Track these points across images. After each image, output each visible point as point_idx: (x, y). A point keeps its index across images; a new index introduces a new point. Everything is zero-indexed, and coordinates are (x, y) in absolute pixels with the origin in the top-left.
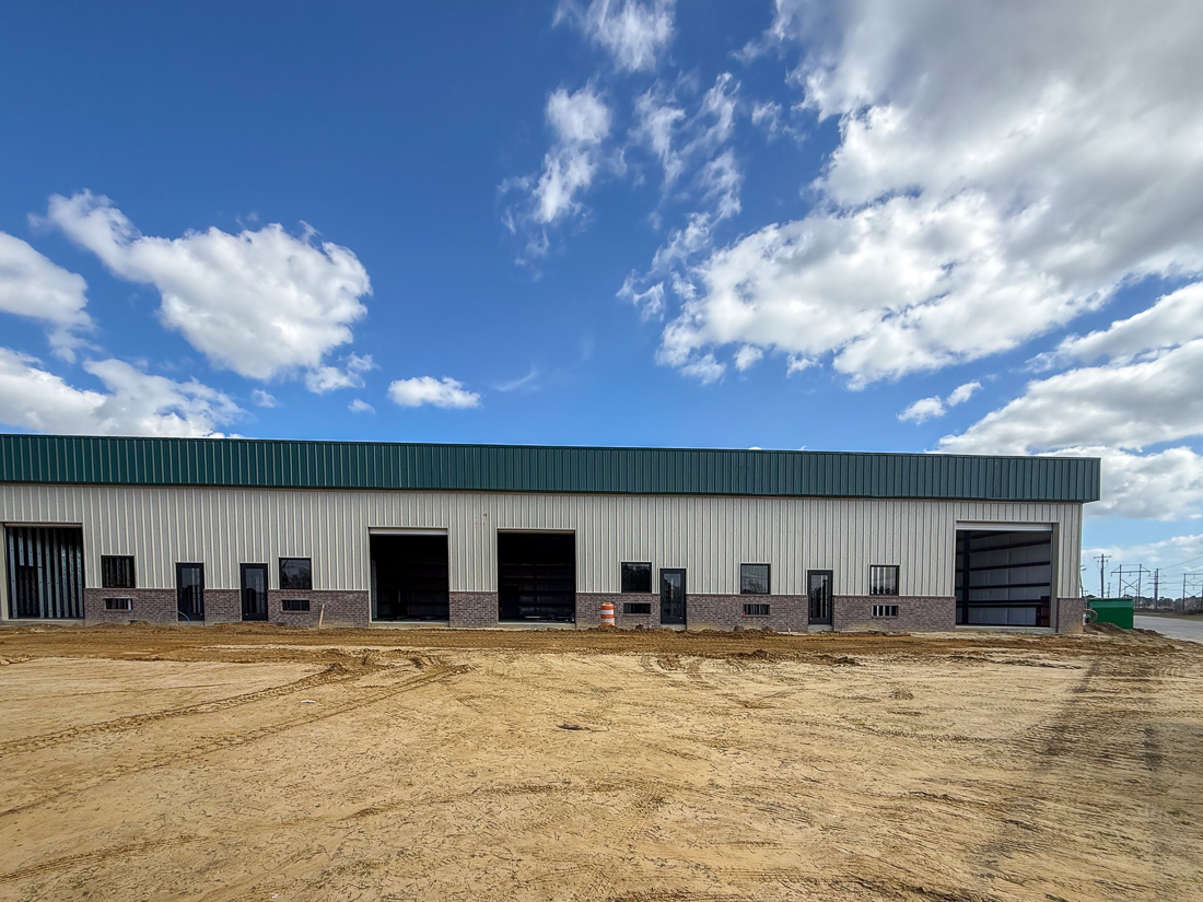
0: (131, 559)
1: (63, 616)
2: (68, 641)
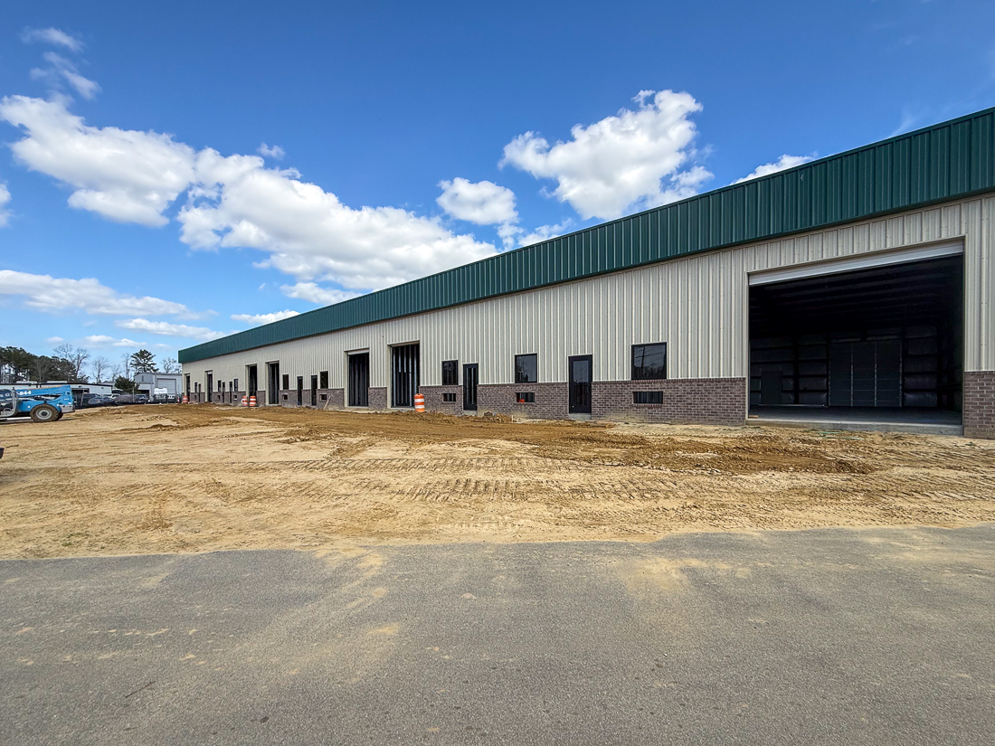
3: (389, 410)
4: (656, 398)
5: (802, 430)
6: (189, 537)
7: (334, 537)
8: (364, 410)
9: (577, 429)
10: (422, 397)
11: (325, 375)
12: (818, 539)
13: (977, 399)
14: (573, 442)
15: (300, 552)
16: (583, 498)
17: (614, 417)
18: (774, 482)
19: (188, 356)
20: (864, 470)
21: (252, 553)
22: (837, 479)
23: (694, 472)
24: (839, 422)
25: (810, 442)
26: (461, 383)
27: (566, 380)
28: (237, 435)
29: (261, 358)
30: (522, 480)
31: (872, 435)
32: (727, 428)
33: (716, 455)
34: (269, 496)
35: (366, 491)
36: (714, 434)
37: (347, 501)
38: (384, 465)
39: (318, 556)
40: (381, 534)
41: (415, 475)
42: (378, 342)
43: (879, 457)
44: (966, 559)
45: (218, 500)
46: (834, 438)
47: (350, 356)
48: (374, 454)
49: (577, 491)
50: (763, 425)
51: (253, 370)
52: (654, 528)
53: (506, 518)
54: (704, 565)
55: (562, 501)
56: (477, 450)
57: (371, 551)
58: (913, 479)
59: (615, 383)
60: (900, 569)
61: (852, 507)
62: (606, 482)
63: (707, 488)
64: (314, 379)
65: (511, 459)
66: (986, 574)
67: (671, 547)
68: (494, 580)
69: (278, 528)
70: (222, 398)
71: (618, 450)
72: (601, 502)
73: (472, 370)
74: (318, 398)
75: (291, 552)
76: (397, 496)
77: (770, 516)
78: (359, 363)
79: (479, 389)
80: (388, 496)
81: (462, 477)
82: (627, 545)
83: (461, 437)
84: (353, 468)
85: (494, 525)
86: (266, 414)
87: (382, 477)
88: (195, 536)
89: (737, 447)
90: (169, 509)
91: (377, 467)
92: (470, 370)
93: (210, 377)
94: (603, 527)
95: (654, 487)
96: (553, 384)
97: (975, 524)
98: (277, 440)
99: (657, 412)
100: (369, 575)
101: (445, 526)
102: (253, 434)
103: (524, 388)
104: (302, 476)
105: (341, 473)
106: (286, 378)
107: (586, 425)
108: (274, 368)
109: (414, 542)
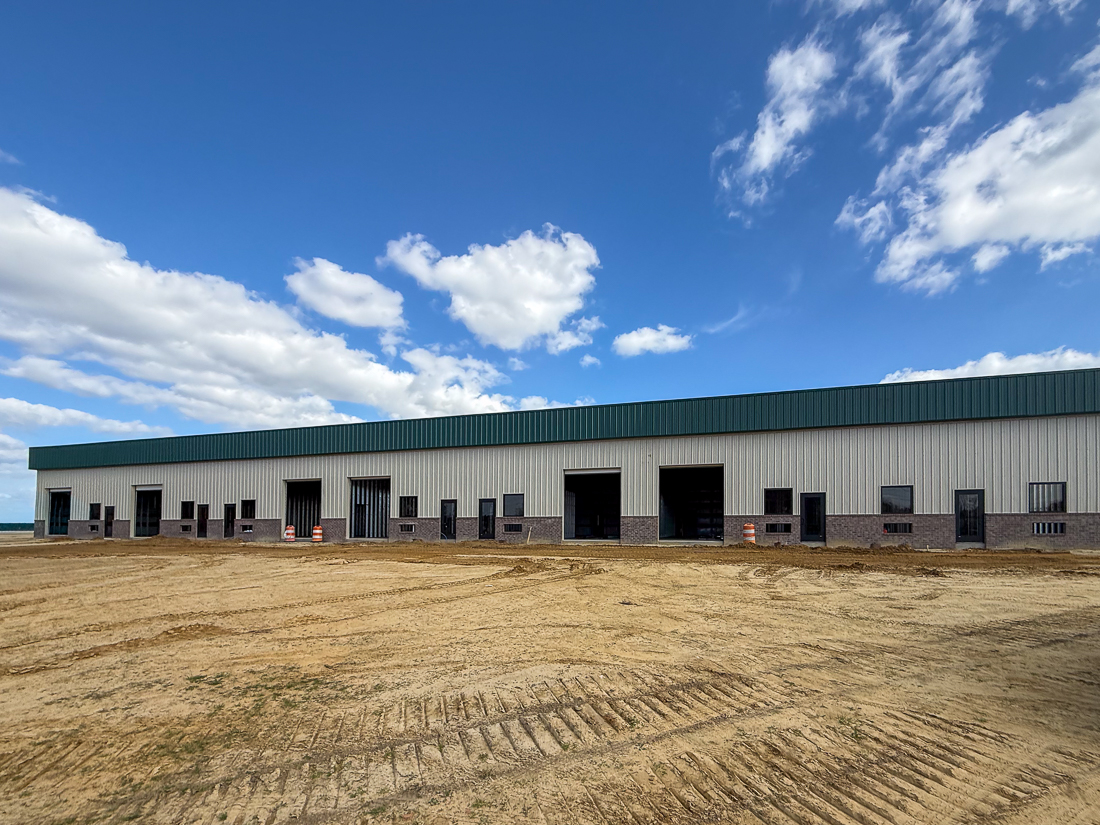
0: (416, 498)
1: (378, 537)
2: (378, 551)
17: (1012, 545)
27: (952, 511)
59: (1014, 515)
74: (499, 529)
79: (828, 519)
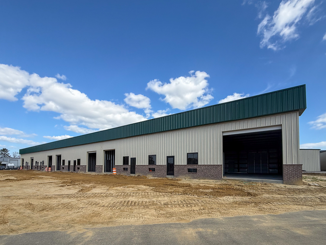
3: (103, 173)
4: (195, 171)
5: (239, 181)
6: (14, 227)
7: (76, 225)
8: (94, 173)
9: (169, 181)
10: (115, 169)
11: (79, 161)
12: (239, 219)
13: (287, 173)
14: (167, 186)
15: (61, 232)
16: (168, 207)
17: (181, 177)
18: (229, 200)
19: (23, 152)
20: (255, 195)
21: (41, 233)
22: (246, 198)
23: (204, 197)
24: (249, 179)
25: (240, 186)
26: (130, 164)
27: (166, 164)
28: (41, 183)
29: (54, 154)
30: (147, 200)
31: (258, 183)
32: (216, 181)
33: (212, 190)
34: (52, 209)
35: (90, 206)
36: (212, 183)
37: (82, 210)
38: (98, 195)
39: (68, 233)
40: (94, 223)
41: (110, 199)
42: (100, 149)
43: (260, 191)
44: (279, 225)
45: (30, 211)
46: (247, 184)
47: (89, 154)
48: (95, 191)
49: (166, 204)
50: (227, 180)
51: (50, 158)
52: (190, 217)
53: (141, 215)
54: (204, 230)
55: (160, 208)
56: (133, 189)
57: (89, 230)
58: (268, 198)
59: (182, 165)
60: (261, 229)
61: (250, 208)
62: (176, 201)
63: (208, 202)
64: (75, 162)
65: (145, 193)
66: (284, 229)
67: (194, 224)
68: (133, 240)
69: (53, 222)
70: (37, 168)
71: (181, 189)
72: (174, 209)
73: (134, 160)
74: (76, 169)
75: (57, 232)
76: (102, 208)
77: (226, 212)
78: (92, 156)
79: (136, 166)
80: (98, 208)
81: (126, 200)
82: (180, 224)
83: (128, 184)
84: (86, 197)
85: (136, 218)
86: (55, 175)
87: (97, 200)
88: (18, 227)
89: (219, 188)
90: (8, 215)
91: (96, 196)
92: (133, 160)
93: (32, 160)
94: (173, 218)
95: (191, 202)
96: (161, 165)
97: (283, 213)
98: (57, 185)
99: (195, 175)
100: (87, 240)
101: (118, 219)
102: (48, 183)
103: (152, 167)
104: (66, 200)
105: (81, 199)
106: (64, 161)
107: (172, 180)
108: (59, 157)
109: (106, 226)
